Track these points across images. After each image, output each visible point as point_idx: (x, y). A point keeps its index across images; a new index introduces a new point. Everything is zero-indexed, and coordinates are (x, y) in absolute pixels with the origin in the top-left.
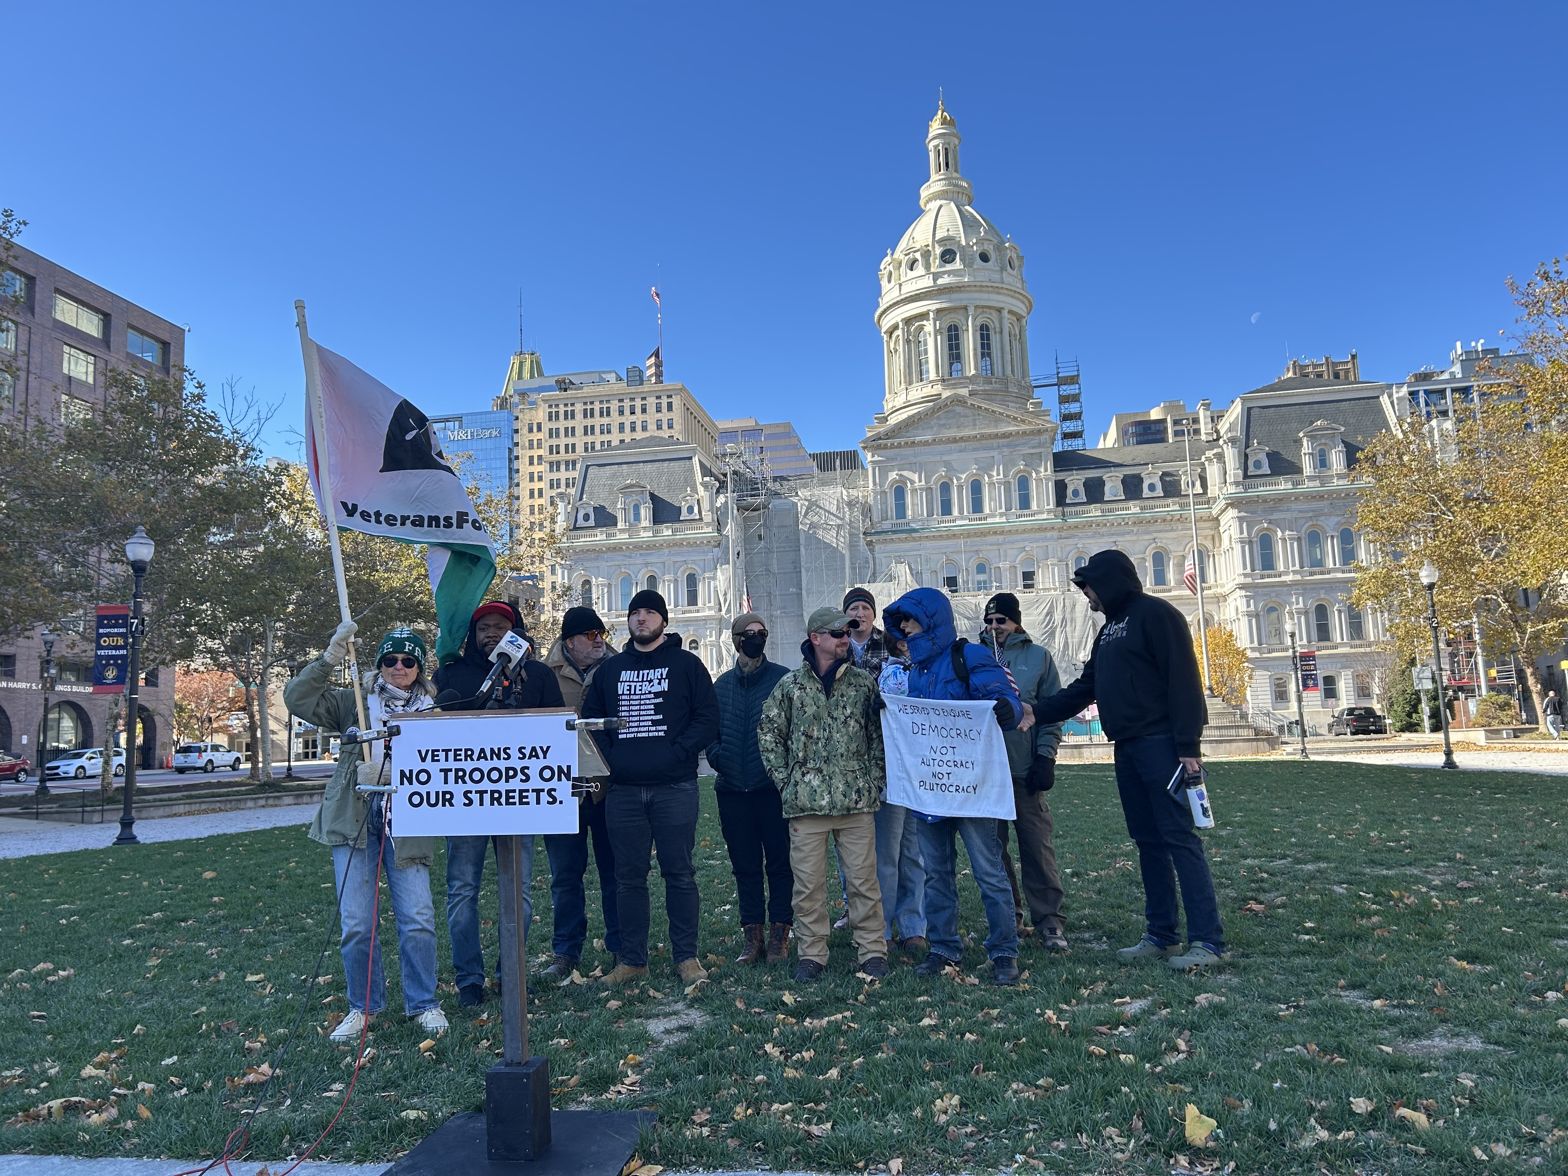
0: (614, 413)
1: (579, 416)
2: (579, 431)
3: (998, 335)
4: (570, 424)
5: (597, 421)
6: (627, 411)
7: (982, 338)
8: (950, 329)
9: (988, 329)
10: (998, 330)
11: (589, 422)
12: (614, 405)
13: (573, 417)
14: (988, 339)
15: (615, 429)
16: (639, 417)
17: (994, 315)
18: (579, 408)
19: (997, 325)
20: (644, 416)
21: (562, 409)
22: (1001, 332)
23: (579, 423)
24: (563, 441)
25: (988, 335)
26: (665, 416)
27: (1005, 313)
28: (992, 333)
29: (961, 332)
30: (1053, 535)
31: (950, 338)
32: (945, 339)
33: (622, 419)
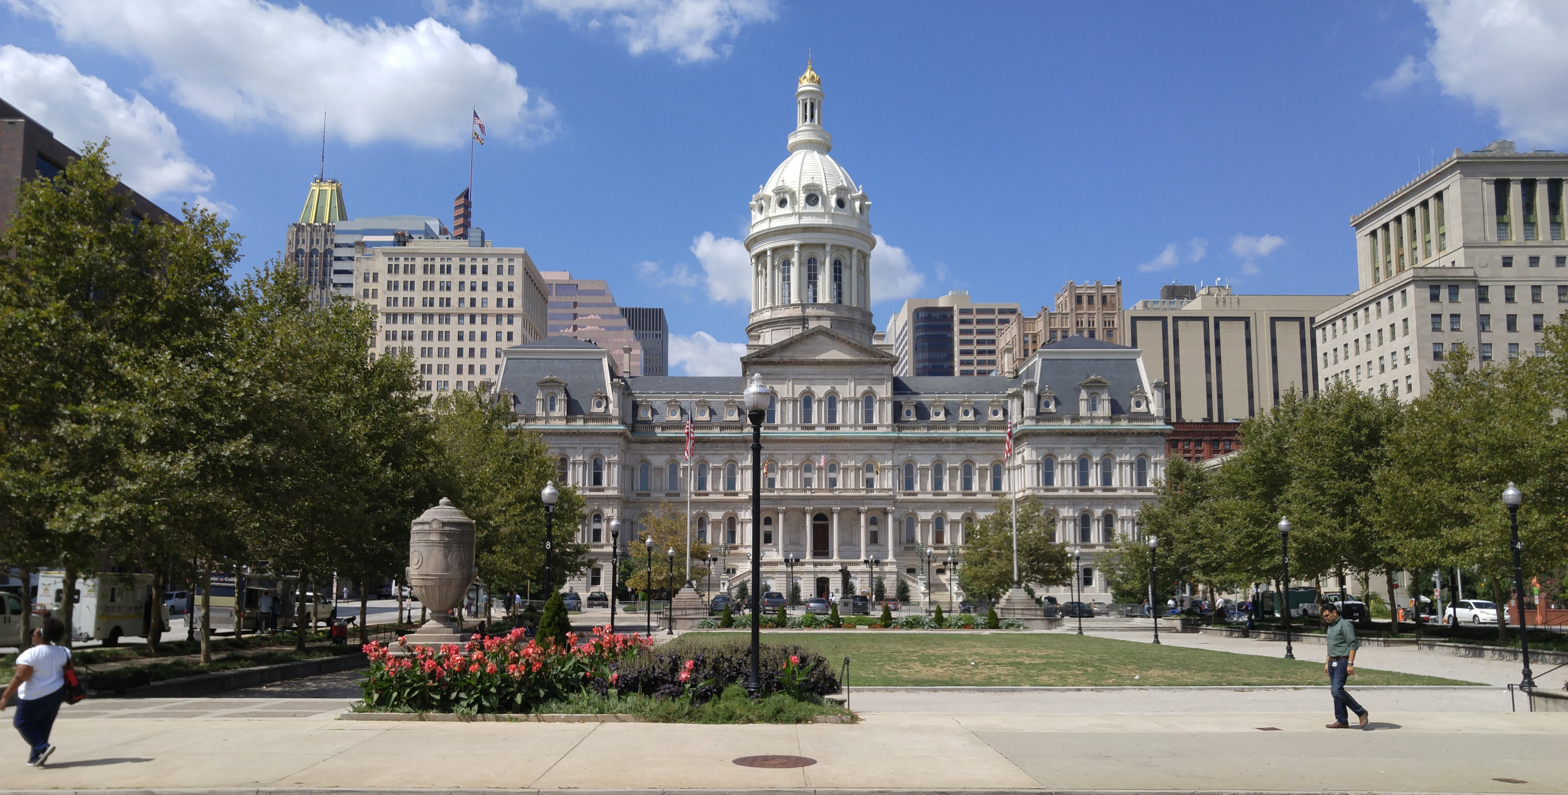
1: (419, 270)
2: (418, 286)
3: (848, 270)
4: (409, 278)
5: (437, 277)
7: (835, 271)
8: (810, 261)
9: (840, 264)
10: (848, 266)
11: (429, 278)
13: (413, 272)
14: (840, 272)
15: (455, 287)
16: (479, 278)
17: (846, 254)
18: (419, 262)
19: (848, 262)
20: (485, 276)
21: (402, 263)
23: (419, 277)
24: (401, 294)
25: (840, 269)
26: (505, 278)
27: (855, 253)
28: (844, 267)
29: (818, 265)
30: (890, 446)
31: (809, 269)
32: (805, 269)
33: (463, 277)
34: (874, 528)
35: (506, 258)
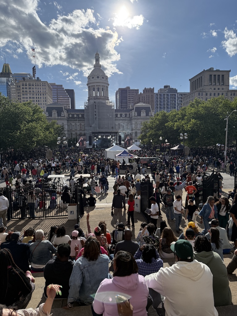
0: (35, 86)
1: (28, 86)
2: (28, 88)
4: (26, 87)
5: (31, 87)
6: (37, 86)
11: (30, 87)
12: (34, 85)
13: (27, 86)
15: (35, 89)
17: (104, 87)
18: (28, 84)
20: (40, 87)
21: (24, 84)
22: (105, 89)
23: (28, 87)
24: (25, 90)
26: (44, 87)
27: (106, 87)
32: (97, 90)
33: (36, 87)
35: (44, 83)
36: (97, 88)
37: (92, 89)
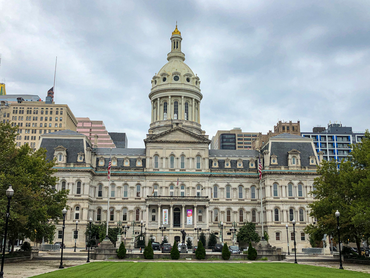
0: (39, 113)
1: (25, 113)
3: (191, 107)
4: (21, 115)
5: (32, 115)
6: (44, 113)
8: (175, 103)
10: (191, 105)
11: (29, 115)
12: (40, 110)
13: (23, 113)
14: (188, 108)
15: (39, 119)
16: (49, 116)
17: (190, 100)
18: (25, 109)
19: (191, 104)
20: (51, 115)
21: (19, 110)
22: (192, 106)
25: (187, 106)
26: (59, 116)
27: (194, 100)
28: (189, 106)
29: (178, 104)
30: (208, 179)
31: (175, 106)
32: (173, 106)
33: (42, 116)
34: (200, 214)
35: (59, 108)
36: (173, 102)
37: (160, 105)
